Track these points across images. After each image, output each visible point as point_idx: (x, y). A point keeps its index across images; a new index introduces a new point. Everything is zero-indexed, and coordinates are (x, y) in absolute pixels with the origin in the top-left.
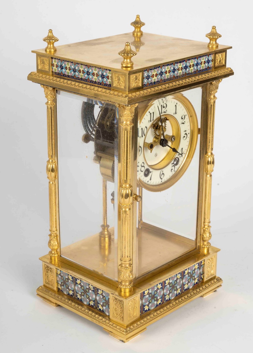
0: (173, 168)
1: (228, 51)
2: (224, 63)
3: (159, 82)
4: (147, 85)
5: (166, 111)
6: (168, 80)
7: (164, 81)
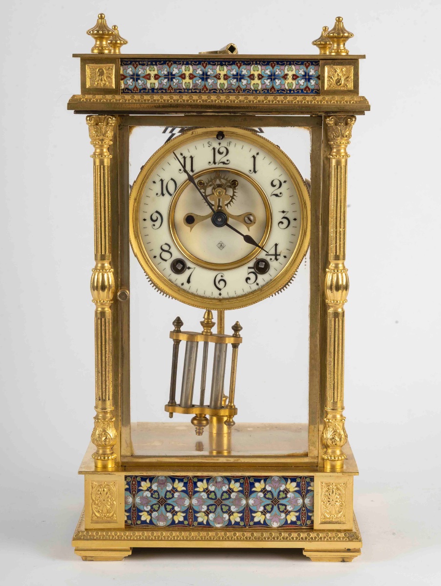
0: (252, 276)
1: (361, 61)
2: (351, 86)
3: (164, 91)
4: (133, 90)
5: (226, 162)
6: (190, 91)
7: (178, 91)
